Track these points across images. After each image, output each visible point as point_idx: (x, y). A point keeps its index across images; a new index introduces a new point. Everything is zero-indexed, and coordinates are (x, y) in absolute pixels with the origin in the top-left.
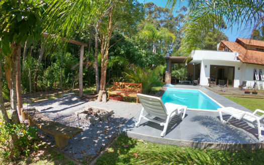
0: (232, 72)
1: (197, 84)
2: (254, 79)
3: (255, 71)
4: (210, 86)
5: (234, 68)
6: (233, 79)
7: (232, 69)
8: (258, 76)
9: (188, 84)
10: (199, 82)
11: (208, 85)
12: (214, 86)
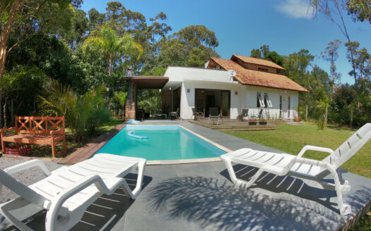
0: (227, 98)
1: (176, 117)
2: (258, 105)
3: (259, 96)
4: (195, 119)
5: (229, 92)
6: (229, 107)
7: (227, 93)
8: (263, 101)
9: (163, 118)
10: (179, 114)
11: (193, 117)
12: (201, 119)
